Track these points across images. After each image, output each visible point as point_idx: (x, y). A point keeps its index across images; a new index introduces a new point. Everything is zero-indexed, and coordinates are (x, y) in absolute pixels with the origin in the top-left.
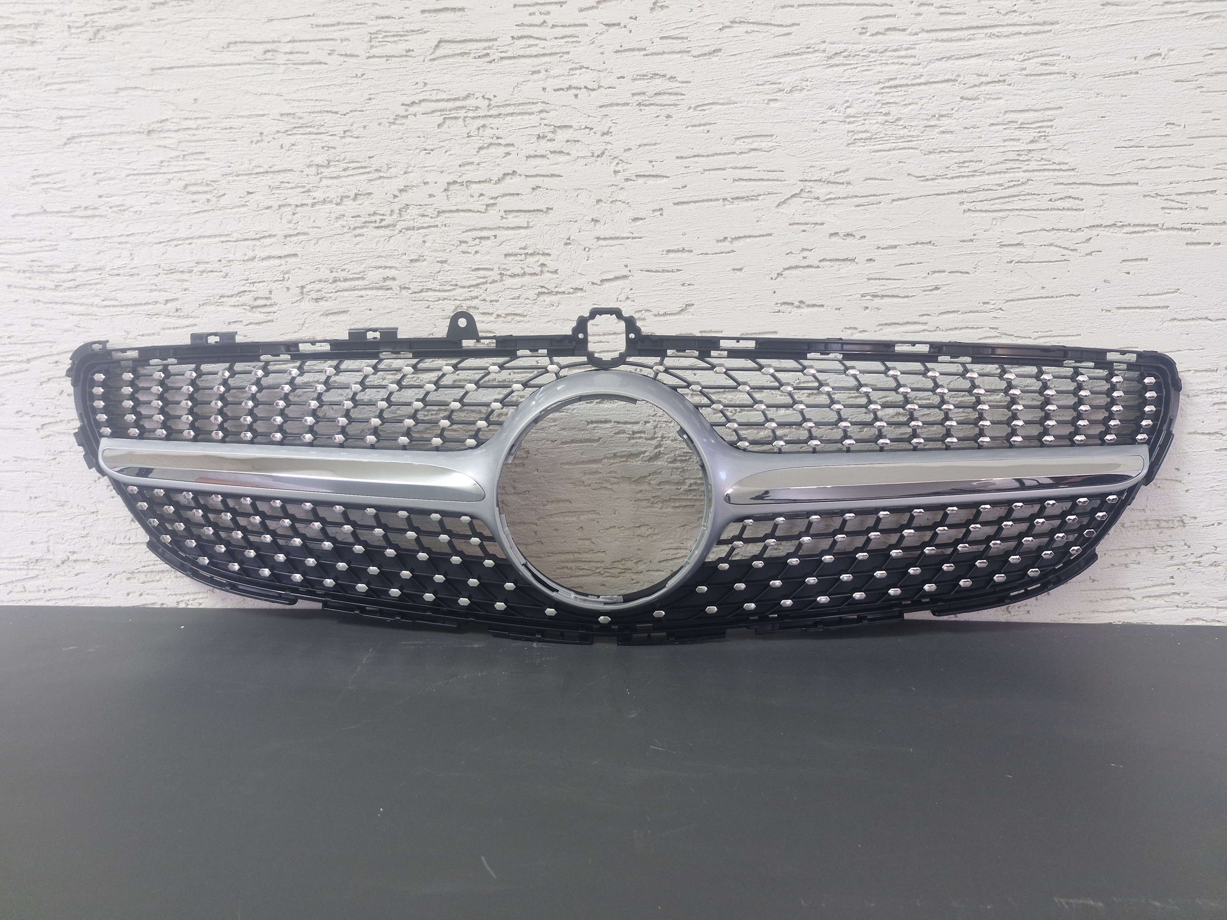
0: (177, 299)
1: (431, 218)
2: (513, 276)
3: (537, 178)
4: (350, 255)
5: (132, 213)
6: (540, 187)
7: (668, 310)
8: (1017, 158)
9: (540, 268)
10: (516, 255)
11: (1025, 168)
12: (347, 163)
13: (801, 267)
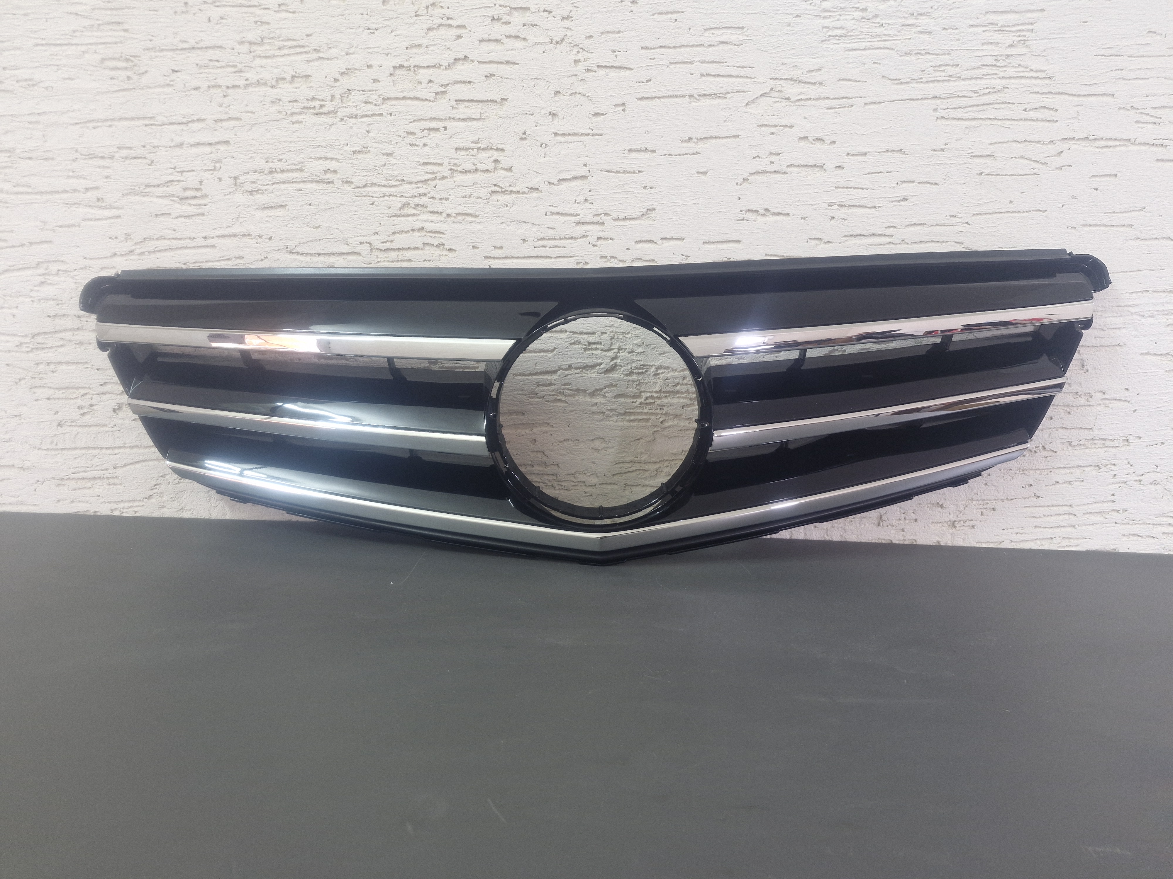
0: (97, 188)
1: (376, 105)
2: (466, 172)
3: (492, 65)
4: (286, 144)
5: (43, 89)
6: (494, 75)
7: (628, 215)
8: (995, 63)
9: (493, 165)
10: (467, 149)
11: (1002, 75)
12: (282, 41)
13: (767, 172)
